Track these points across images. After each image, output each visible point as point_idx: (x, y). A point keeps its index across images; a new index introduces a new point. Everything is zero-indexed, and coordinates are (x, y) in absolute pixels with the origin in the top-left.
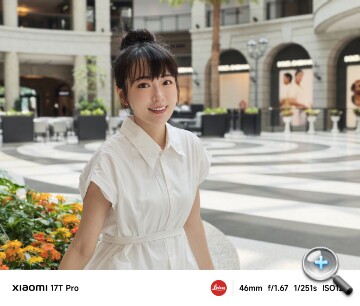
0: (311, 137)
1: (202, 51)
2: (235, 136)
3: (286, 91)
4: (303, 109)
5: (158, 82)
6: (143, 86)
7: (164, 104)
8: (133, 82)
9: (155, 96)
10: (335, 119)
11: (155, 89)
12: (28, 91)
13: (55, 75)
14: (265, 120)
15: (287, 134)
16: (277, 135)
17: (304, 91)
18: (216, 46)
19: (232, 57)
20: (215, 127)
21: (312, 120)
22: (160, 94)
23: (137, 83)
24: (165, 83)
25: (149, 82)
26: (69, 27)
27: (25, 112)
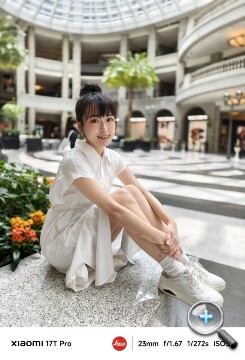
0: (173, 153)
1: (123, 111)
2: (138, 152)
3: (161, 132)
4: (168, 140)
5: (104, 119)
6: (94, 121)
7: (108, 134)
8: (87, 119)
9: (102, 128)
10: (184, 146)
11: (102, 124)
12: (38, 127)
13: (52, 119)
14: (152, 145)
15: (162, 151)
16: (157, 151)
17: (168, 132)
18: (130, 109)
19: (137, 114)
20: (129, 147)
21: (174, 146)
22: (105, 127)
23: (90, 120)
24: (108, 120)
25: (98, 119)
26: (60, 96)
27: (38, 136)
